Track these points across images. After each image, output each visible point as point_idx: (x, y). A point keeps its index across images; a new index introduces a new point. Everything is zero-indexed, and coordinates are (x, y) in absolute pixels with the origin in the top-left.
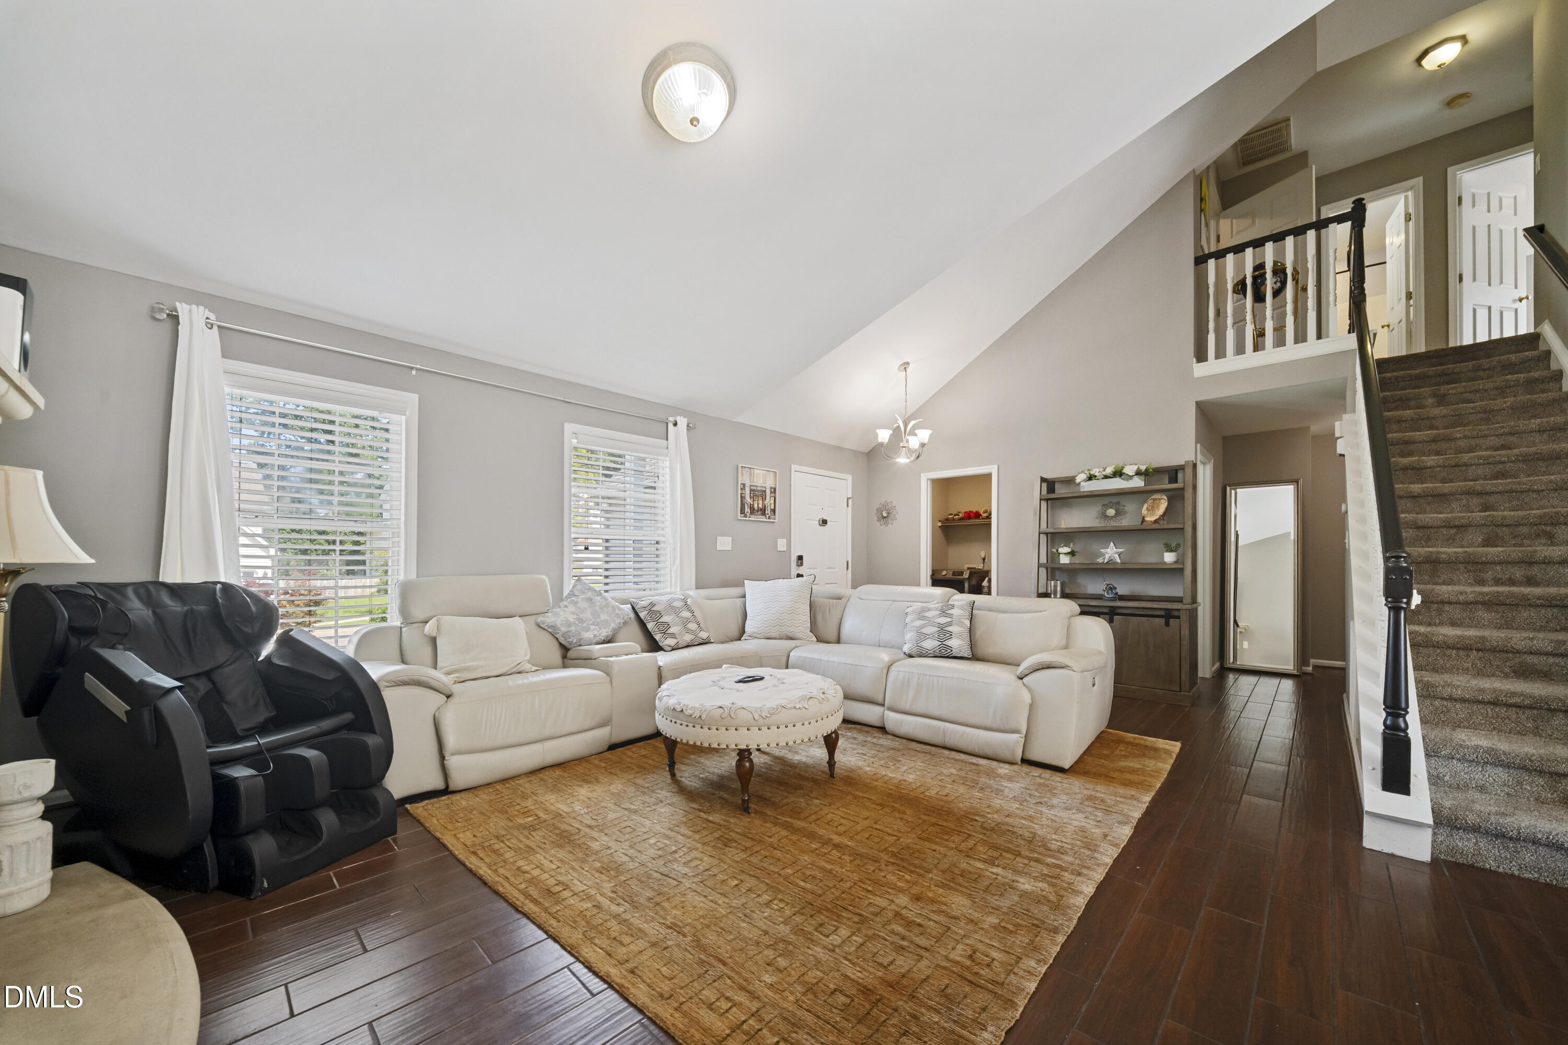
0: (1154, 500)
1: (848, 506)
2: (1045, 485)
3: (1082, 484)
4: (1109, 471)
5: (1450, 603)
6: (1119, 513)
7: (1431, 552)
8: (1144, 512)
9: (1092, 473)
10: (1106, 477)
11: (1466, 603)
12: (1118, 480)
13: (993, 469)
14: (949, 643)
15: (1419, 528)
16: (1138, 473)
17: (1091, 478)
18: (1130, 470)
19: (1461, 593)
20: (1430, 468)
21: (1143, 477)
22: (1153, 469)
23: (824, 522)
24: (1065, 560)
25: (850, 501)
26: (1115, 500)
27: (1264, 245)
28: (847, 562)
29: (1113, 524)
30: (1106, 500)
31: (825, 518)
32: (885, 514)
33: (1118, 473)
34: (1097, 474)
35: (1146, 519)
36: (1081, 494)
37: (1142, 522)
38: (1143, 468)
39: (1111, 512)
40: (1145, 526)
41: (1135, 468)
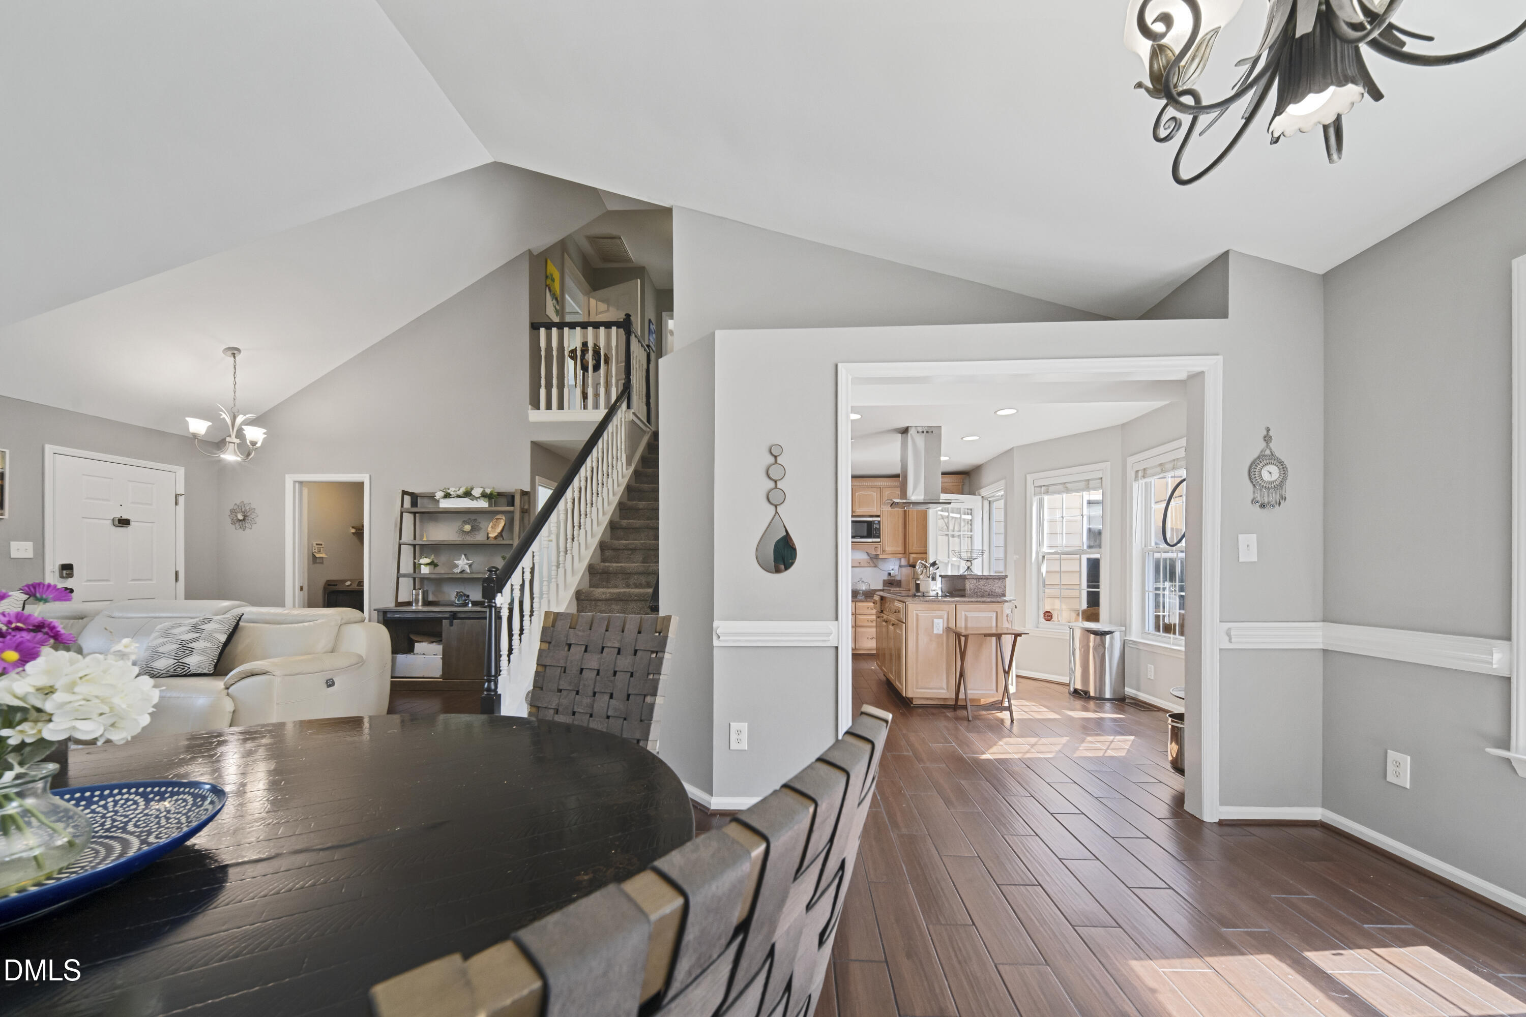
0: (497, 519)
1: (176, 504)
2: (407, 499)
3: (442, 501)
4: (461, 492)
5: (600, 600)
6: (474, 529)
7: (606, 566)
8: (489, 529)
9: (449, 491)
10: (459, 496)
11: (606, 600)
12: (467, 499)
13: (364, 478)
14: (186, 660)
15: (614, 549)
16: (484, 495)
17: (447, 496)
18: (477, 492)
19: (603, 593)
20: (641, 509)
21: (487, 499)
22: (498, 493)
23: (124, 522)
24: (425, 570)
25: (181, 500)
26: (473, 517)
27: (587, 328)
28: (177, 573)
29: (469, 539)
30: (466, 517)
31: (125, 517)
32: (240, 517)
33: (468, 494)
34: (452, 493)
35: (490, 535)
36: (440, 510)
37: (488, 538)
38: (488, 491)
39: (468, 528)
40: (487, 542)
41: (481, 490)
